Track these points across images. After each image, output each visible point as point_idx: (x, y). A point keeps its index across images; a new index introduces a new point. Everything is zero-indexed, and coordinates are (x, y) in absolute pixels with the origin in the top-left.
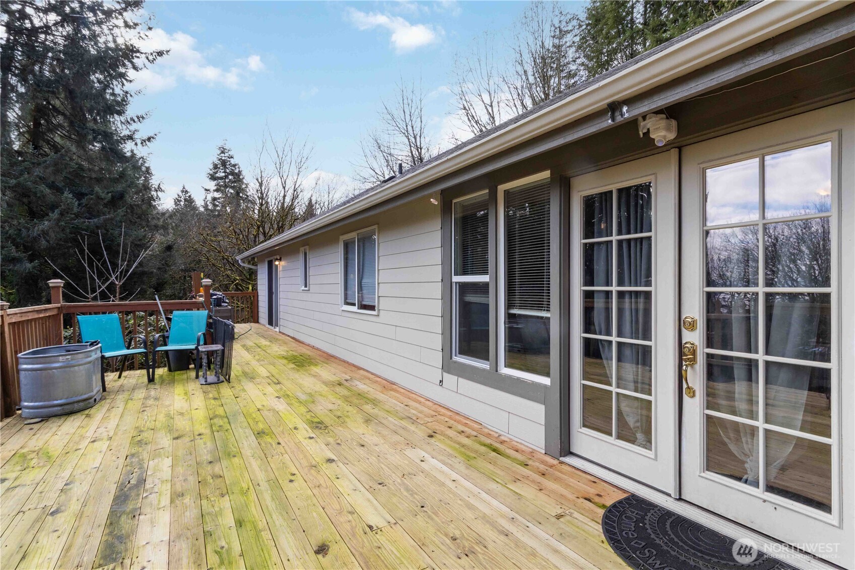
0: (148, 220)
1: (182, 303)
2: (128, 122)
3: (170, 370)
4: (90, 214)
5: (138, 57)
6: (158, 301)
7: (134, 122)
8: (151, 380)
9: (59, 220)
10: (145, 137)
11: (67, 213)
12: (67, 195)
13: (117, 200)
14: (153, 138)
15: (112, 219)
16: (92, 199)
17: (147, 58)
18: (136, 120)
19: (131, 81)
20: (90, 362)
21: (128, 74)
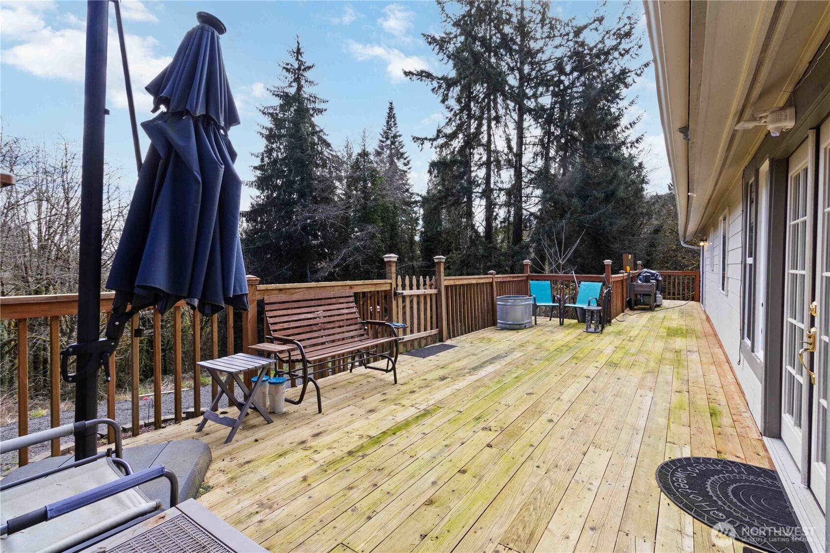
0: (635, 209)
1: (590, 277)
2: (623, 131)
3: (579, 322)
4: (591, 211)
5: (629, 76)
6: (574, 275)
7: (628, 129)
8: (561, 324)
9: (570, 218)
10: (634, 139)
11: (575, 213)
12: (575, 200)
13: (609, 197)
14: (641, 139)
15: (604, 213)
16: (591, 200)
17: (636, 74)
18: (629, 126)
19: (623, 99)
20: (523, 305)
21: (622, 94)
